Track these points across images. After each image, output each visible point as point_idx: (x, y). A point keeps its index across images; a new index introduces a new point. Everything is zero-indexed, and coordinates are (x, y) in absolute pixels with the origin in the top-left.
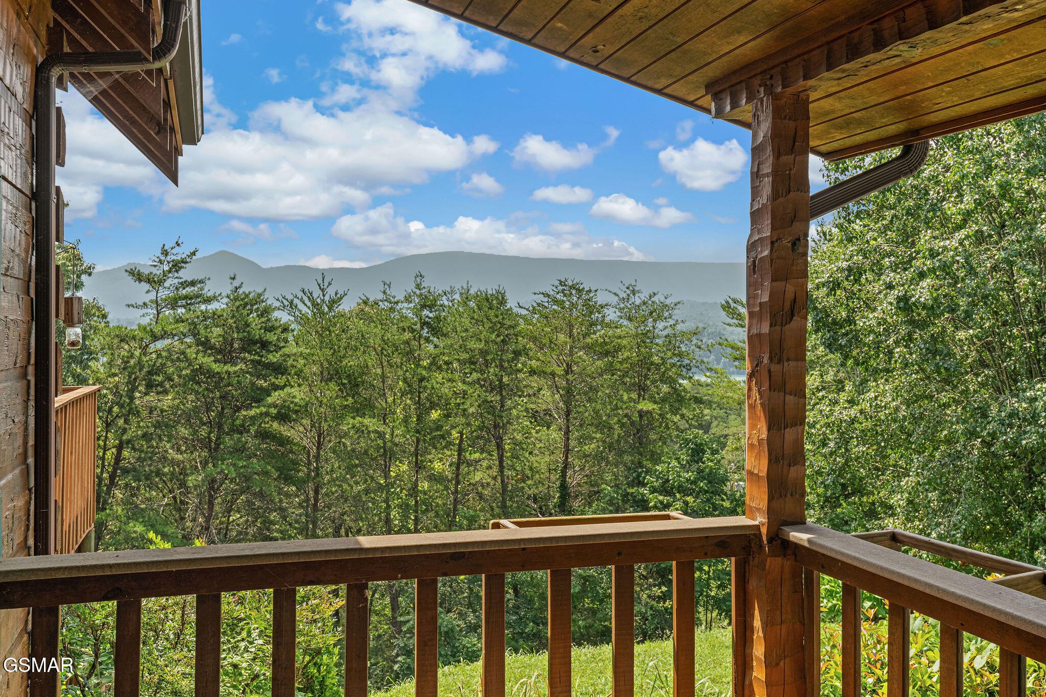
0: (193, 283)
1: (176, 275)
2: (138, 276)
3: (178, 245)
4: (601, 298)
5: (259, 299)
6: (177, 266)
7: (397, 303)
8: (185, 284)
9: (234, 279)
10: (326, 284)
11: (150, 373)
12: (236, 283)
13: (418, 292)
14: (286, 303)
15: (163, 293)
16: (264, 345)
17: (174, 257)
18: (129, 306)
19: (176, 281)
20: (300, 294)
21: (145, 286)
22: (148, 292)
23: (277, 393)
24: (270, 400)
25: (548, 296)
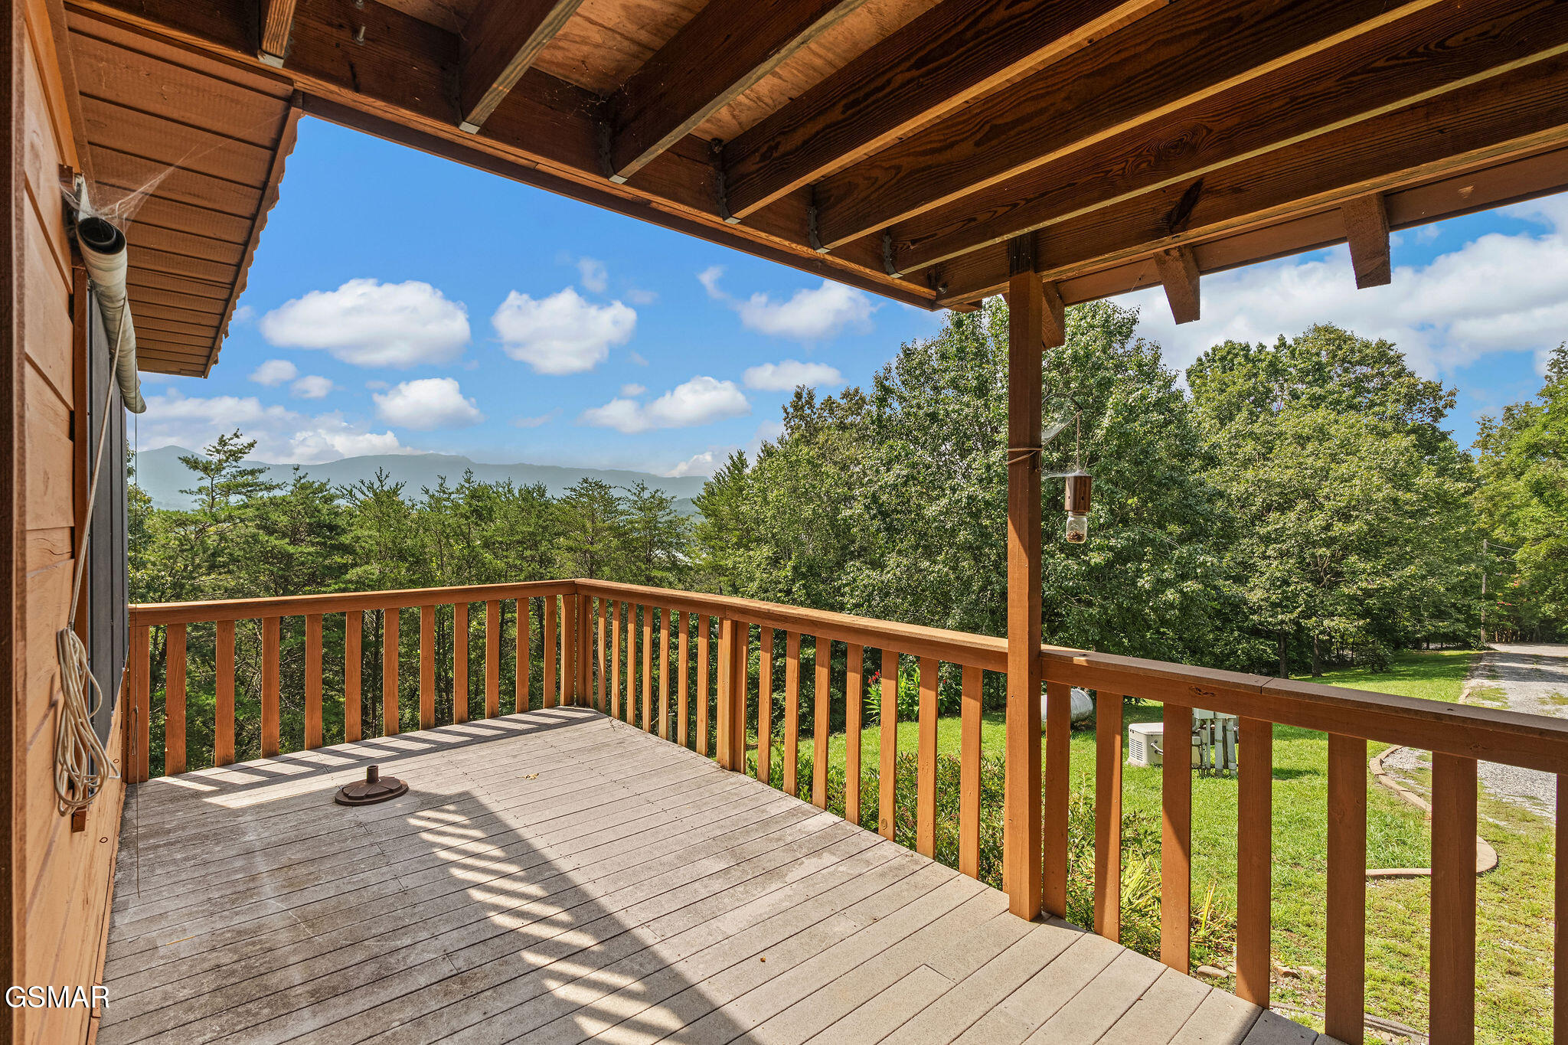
0: (252, 473)
1: (234, 464)
2: (193, 464)
3: (237, 437)
4: (615, 493)
5: (322, 488)
6: (235, 455)
7: (450, 494)
8: (243, 473)
9: (297, 469)
10: (384, 477)
11: (213, 555)
12: (301, 473)
13: (467, 485)
14: (345, 492)
15: (220, 480)
16: (332, 528)
17: (230, 448)
18: (182, 491)
19: (234, 470)
20: (359, 485)
21: (200, 474)
22: (201, 479)
23: (354, 571)
24: (348, 577)
25: (575, 490)
